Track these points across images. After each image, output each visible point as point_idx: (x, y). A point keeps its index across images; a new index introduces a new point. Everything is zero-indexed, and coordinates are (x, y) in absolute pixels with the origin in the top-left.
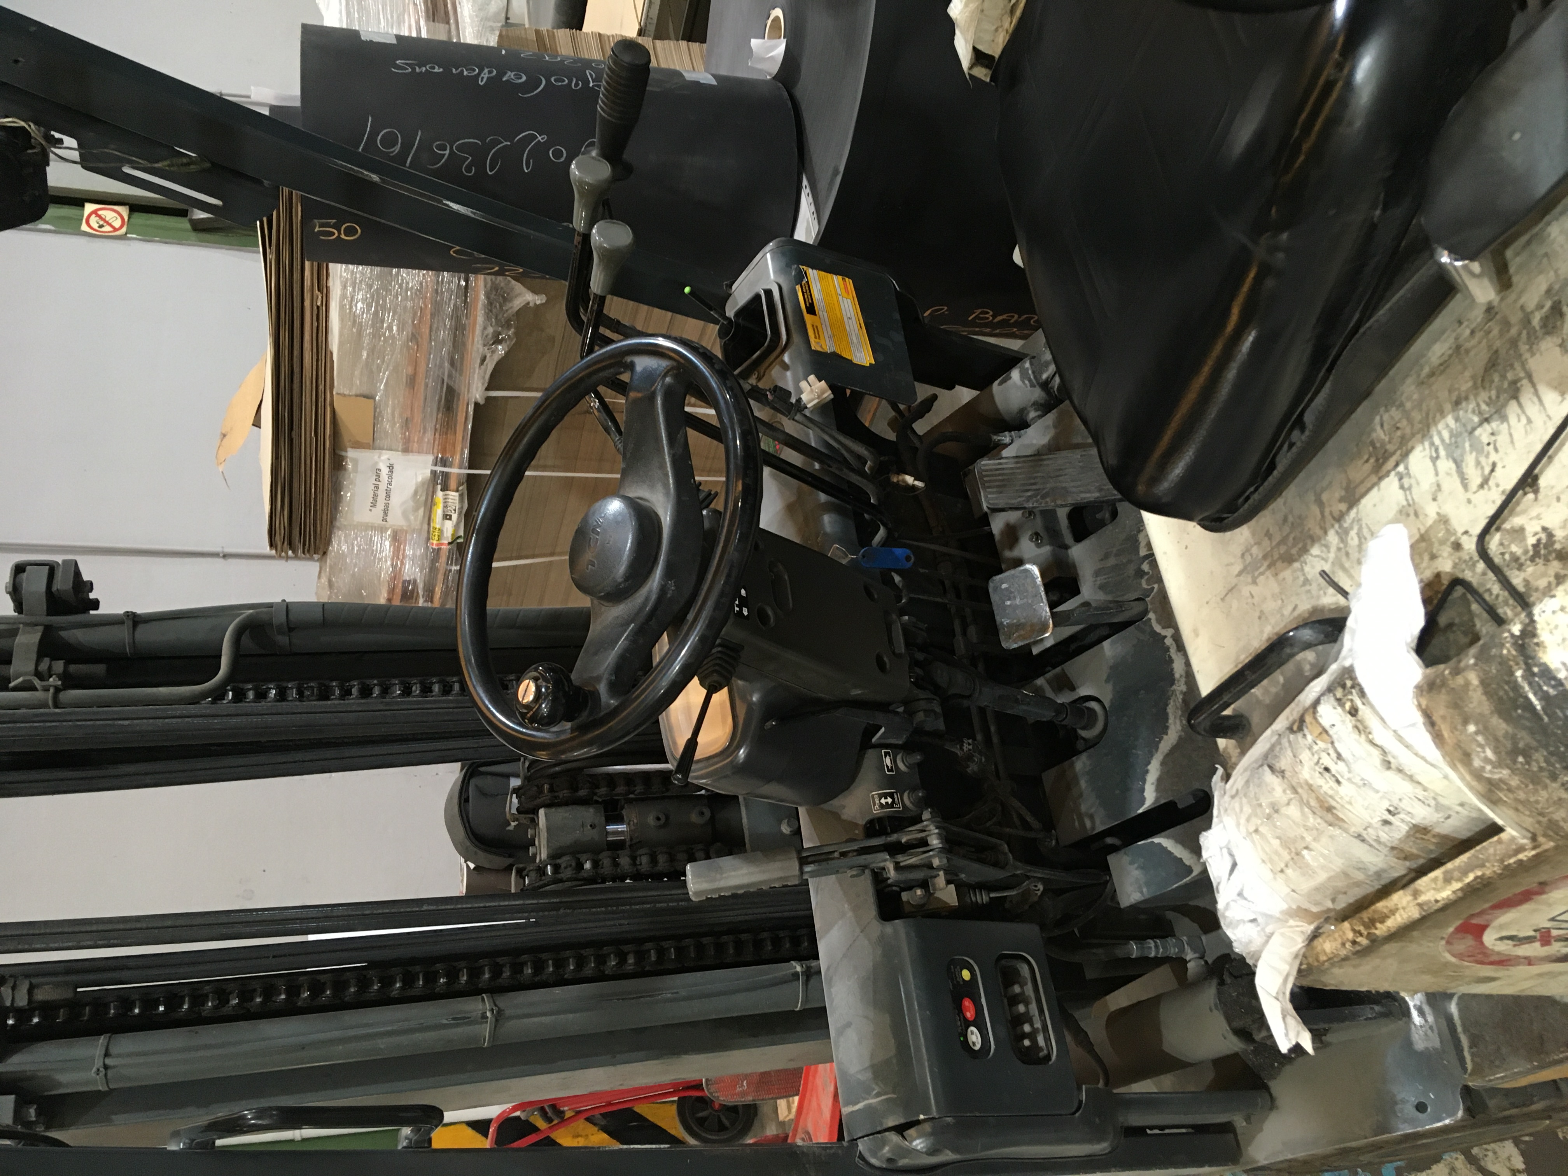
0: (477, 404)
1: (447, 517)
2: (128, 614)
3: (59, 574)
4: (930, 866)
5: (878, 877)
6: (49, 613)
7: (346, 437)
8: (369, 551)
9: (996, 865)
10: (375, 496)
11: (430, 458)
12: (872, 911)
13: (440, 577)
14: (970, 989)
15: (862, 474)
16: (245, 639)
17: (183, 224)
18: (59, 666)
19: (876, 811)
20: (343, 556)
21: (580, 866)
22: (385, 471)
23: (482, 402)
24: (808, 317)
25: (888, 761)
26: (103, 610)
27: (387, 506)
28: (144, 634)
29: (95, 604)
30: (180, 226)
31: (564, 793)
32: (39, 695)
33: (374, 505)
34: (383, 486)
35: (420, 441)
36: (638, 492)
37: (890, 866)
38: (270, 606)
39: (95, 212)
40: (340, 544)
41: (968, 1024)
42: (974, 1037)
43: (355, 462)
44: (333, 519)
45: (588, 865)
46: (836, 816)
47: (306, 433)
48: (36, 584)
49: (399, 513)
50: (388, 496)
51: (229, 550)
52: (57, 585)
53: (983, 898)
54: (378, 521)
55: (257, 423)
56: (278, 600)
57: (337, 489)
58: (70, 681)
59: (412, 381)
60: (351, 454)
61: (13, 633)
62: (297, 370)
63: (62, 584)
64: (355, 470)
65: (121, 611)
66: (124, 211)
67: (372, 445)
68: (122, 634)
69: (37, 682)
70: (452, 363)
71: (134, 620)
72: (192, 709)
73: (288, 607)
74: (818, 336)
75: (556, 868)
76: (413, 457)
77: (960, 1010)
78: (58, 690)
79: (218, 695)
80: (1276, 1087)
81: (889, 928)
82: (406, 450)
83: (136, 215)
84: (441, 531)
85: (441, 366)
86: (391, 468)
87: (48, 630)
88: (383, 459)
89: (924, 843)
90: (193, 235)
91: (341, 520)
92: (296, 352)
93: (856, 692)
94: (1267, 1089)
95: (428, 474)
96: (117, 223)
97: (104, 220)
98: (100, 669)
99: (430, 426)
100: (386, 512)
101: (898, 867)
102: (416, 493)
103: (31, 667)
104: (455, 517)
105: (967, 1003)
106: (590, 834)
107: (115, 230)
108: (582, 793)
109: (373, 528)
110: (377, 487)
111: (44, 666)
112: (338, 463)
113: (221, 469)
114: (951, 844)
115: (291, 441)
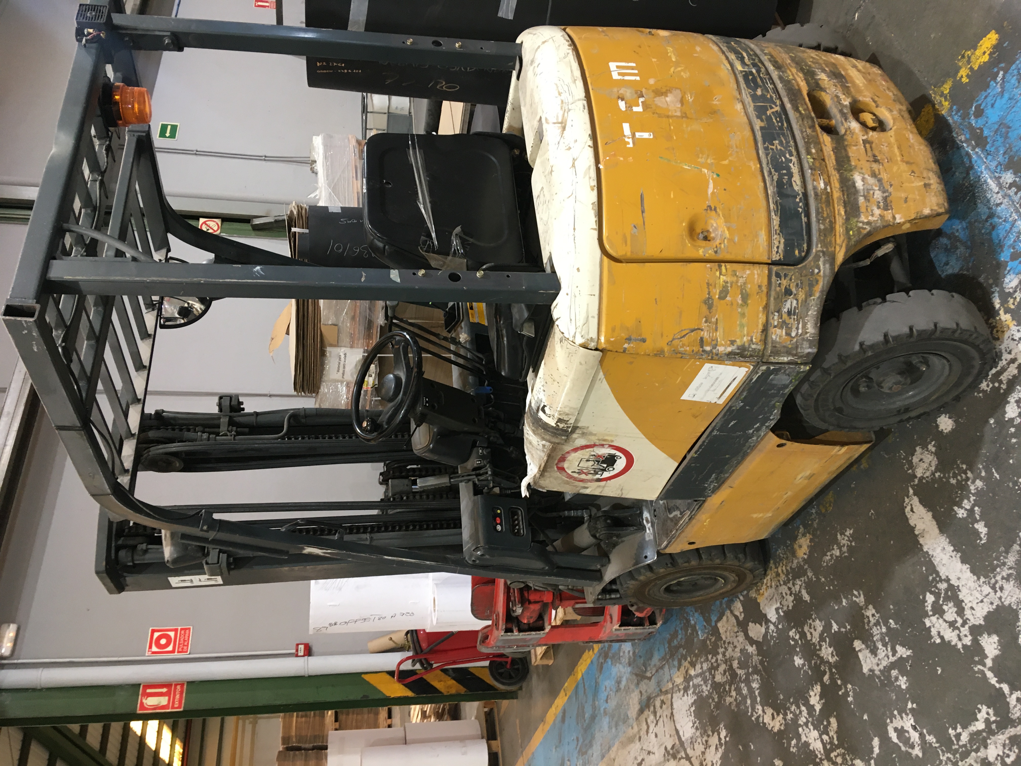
0: (381, 326)
1: (370, 376)
2: (255, 412)
3: (233, 399)
4: (487, 480)
5: (474, 484)
6: (231, 411)
7: (326, 342)
8: (337, 392)
9: (514, 482)
10: (339, 367)
11: (362, 350)
12: (472, 493)
13: (368, 403)
14: (500, 515)
15: (482, 364)
16: (291, 421)
17: (248, 227)
18: (234, 428)
19: (475, 465)
20: (326, 394)
21: (402, 498)
22: (343, 356)
23: (383, 325)
24: (470, 311)
25: (480, 451)
26: (246, 411)
27: (344, 371)
28: (260, 418)
29: (243, 409)
30: (247, 228)
31: (397, 474)
32: (229, 437)
33: (338, 371)
34: (342, 363)
35: (357, 344)
36: (397, 373)
37: (476, 480)
38: (299, 409)
39: (205, 223)
40: (324, 389)
41: (497, 524)
42: (499, 528)
43: (330, 352)
44: (321, 377)
45: (405, 498)
46: (466, 468)
47: (310, 341)
48: (226, 402)
49: (349, 374)
50: (344, 367)
51: (272, 393)
52: (232, 403)
53: (509, 492)
54: (341, 378)
55: (288, 333)
56: (301, 407)
57: (322, 364)
58: (238, 434)
59: (353, 318)
60: (328, 349)
61: (219, 418)
62: (306, 314)
63: (234, 403)
64: (330, 356)
65: (252, 411)
66: (219, 221)
67: (337, 345)
68: (253, 419)
69: (228, 434)
70: (370, 309)
71: (257, 414)
72: (276, 441)
73: (305, 410)
74: (473, 317)
75: (394, 499)
76: (355, 350)
77: (495, 520)
78: (235, 436)
79: (283, 438)
80: (612, 557)
81: (476, 497)
82: (352, 347)
83: (225, 223)
84: (368, 382)
85: (366, 311)
86: (345, 354)
87: (231, 417)
88: (342, 351)
89: (487, 473)
90: (253, 233)
91: (325, 378)
92: (306, 307)
93: (466, 429)
94: (608, 557)
95: (361, 357)
96: (216, 228)
97: (209, 226)
98: (246, 430)
99: (362, 336)
100: (343, 374)
101: (478, 480)
102: (356, 365)
103: (226, 429)
104: (373, 375)
105: (498, 519)
106: (406, 488)
107: (215, 231)
108: (404, 474)
109: (338, 381)
110: (339, 363)
111: (230, 429)
112: (323, 353)
113: (271, 354)
114: (494, 474)
115: (303, 344)
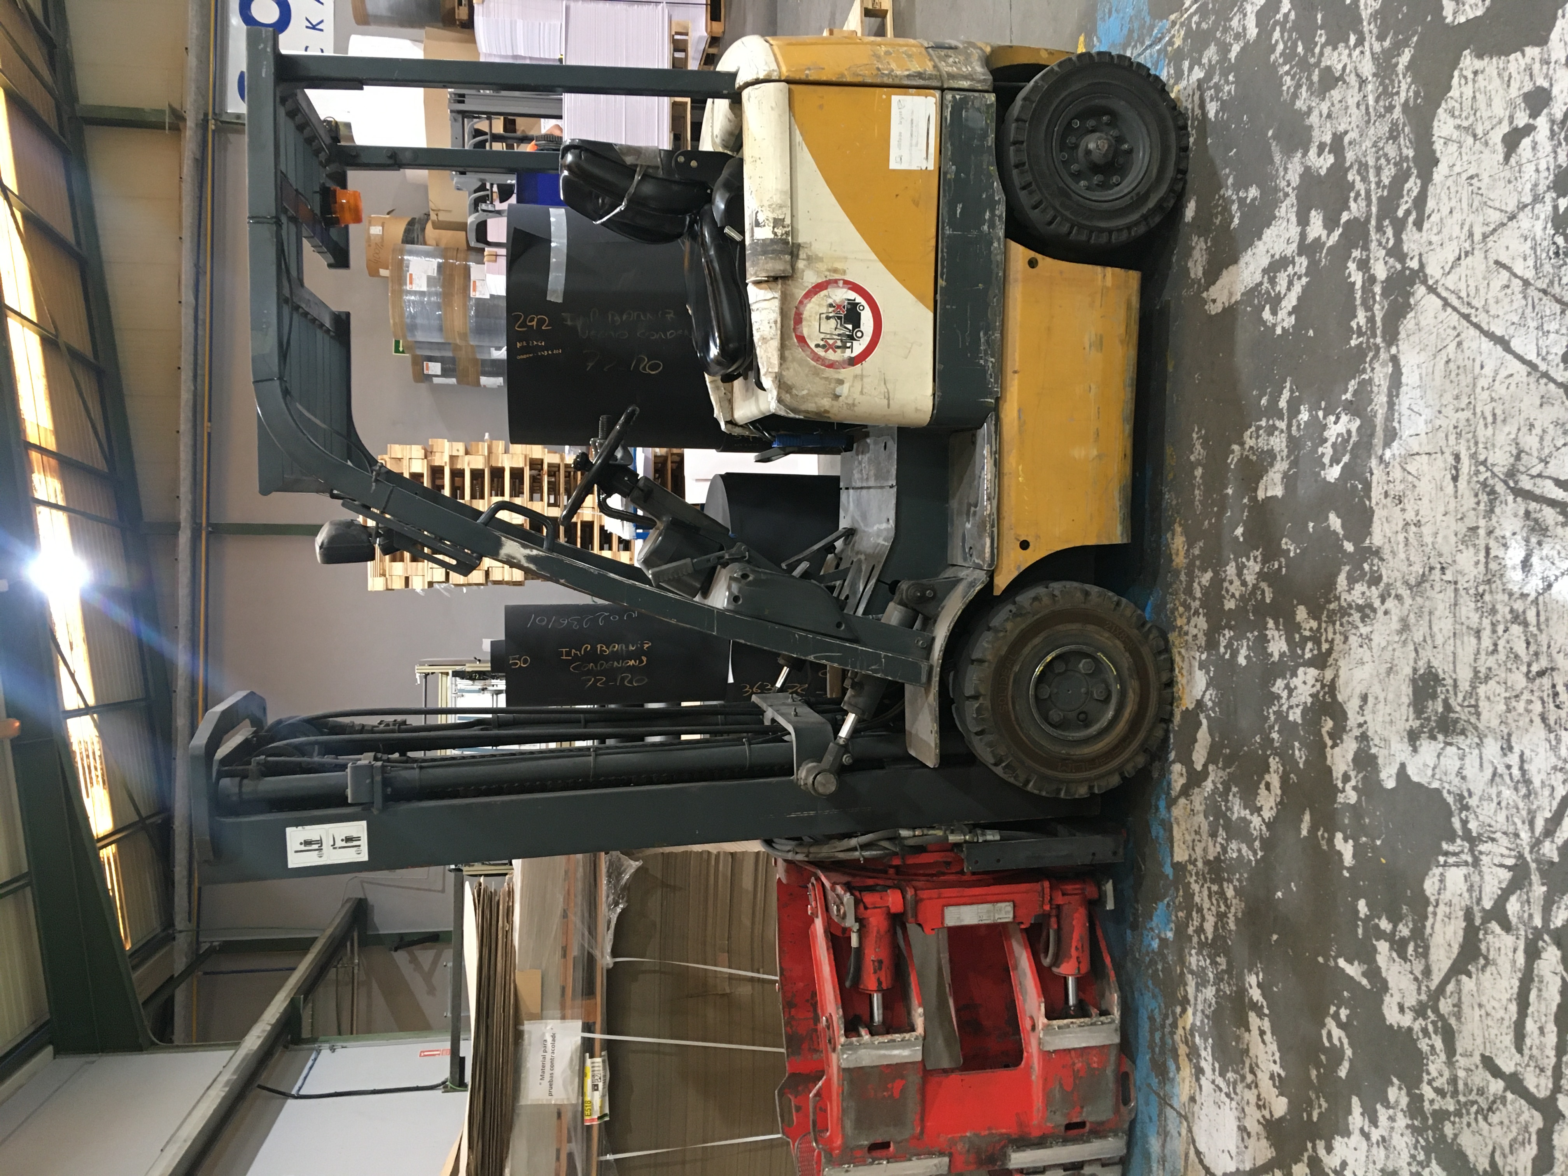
0: (608, 971)
1: (595, 1088)
7: (523, 1010)
10: (543, 1067)
11: (579, 1024)
22: (549, 1041)
23: (611, 968)
27: (552, 1076)
33: (543, 1077)
34: (549, 1057)
35: (572, 1010)
43: (530, 1032)
47: (497, 1012)
49: (561, 1082)
50: (552, 1066)
54: (546, 1095)
59: (565, 952)
60: (528, 1027)
64: (530, 1041)
67: (541, 1015)
76: (568, 1024)
82: (563, 1018)
84: (592, 1104)
86: (554, 1037)
88: (548, 1029)
95: (578, 1041)
99: (578, 991)
100: (552, 1083)
102: (571, 1060)
104: (601, 1088)
110: (544, 1058)
112: (519, 1035)
115: (487, 1027)
